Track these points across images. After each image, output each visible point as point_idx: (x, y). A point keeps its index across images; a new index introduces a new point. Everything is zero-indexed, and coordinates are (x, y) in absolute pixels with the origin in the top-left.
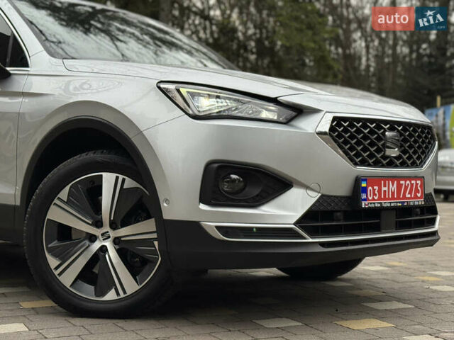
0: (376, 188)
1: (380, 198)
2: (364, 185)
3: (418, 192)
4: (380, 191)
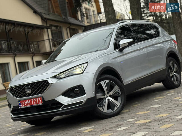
1: (25, 105)
3: (40, 101)
4: (24, 103)
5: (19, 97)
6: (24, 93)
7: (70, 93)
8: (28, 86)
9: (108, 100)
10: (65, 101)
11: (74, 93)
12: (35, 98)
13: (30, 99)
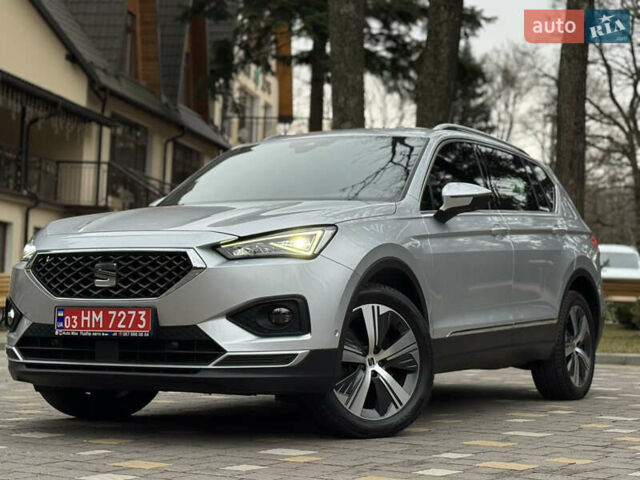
0: (75, 317)
1: (79, 327)
2: (61, 314)
3: (141, 323)
4: (79, 320)
5: (63, 296)
6: (85, 282)
7: (257, 315)
8: (110, 260)
9: (375, 373)
10: (234, 339)
11: (270, 320)
12: (126, 308)
13: (106, 309)
